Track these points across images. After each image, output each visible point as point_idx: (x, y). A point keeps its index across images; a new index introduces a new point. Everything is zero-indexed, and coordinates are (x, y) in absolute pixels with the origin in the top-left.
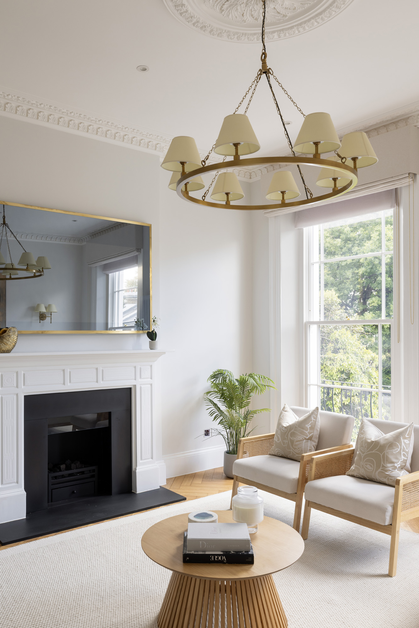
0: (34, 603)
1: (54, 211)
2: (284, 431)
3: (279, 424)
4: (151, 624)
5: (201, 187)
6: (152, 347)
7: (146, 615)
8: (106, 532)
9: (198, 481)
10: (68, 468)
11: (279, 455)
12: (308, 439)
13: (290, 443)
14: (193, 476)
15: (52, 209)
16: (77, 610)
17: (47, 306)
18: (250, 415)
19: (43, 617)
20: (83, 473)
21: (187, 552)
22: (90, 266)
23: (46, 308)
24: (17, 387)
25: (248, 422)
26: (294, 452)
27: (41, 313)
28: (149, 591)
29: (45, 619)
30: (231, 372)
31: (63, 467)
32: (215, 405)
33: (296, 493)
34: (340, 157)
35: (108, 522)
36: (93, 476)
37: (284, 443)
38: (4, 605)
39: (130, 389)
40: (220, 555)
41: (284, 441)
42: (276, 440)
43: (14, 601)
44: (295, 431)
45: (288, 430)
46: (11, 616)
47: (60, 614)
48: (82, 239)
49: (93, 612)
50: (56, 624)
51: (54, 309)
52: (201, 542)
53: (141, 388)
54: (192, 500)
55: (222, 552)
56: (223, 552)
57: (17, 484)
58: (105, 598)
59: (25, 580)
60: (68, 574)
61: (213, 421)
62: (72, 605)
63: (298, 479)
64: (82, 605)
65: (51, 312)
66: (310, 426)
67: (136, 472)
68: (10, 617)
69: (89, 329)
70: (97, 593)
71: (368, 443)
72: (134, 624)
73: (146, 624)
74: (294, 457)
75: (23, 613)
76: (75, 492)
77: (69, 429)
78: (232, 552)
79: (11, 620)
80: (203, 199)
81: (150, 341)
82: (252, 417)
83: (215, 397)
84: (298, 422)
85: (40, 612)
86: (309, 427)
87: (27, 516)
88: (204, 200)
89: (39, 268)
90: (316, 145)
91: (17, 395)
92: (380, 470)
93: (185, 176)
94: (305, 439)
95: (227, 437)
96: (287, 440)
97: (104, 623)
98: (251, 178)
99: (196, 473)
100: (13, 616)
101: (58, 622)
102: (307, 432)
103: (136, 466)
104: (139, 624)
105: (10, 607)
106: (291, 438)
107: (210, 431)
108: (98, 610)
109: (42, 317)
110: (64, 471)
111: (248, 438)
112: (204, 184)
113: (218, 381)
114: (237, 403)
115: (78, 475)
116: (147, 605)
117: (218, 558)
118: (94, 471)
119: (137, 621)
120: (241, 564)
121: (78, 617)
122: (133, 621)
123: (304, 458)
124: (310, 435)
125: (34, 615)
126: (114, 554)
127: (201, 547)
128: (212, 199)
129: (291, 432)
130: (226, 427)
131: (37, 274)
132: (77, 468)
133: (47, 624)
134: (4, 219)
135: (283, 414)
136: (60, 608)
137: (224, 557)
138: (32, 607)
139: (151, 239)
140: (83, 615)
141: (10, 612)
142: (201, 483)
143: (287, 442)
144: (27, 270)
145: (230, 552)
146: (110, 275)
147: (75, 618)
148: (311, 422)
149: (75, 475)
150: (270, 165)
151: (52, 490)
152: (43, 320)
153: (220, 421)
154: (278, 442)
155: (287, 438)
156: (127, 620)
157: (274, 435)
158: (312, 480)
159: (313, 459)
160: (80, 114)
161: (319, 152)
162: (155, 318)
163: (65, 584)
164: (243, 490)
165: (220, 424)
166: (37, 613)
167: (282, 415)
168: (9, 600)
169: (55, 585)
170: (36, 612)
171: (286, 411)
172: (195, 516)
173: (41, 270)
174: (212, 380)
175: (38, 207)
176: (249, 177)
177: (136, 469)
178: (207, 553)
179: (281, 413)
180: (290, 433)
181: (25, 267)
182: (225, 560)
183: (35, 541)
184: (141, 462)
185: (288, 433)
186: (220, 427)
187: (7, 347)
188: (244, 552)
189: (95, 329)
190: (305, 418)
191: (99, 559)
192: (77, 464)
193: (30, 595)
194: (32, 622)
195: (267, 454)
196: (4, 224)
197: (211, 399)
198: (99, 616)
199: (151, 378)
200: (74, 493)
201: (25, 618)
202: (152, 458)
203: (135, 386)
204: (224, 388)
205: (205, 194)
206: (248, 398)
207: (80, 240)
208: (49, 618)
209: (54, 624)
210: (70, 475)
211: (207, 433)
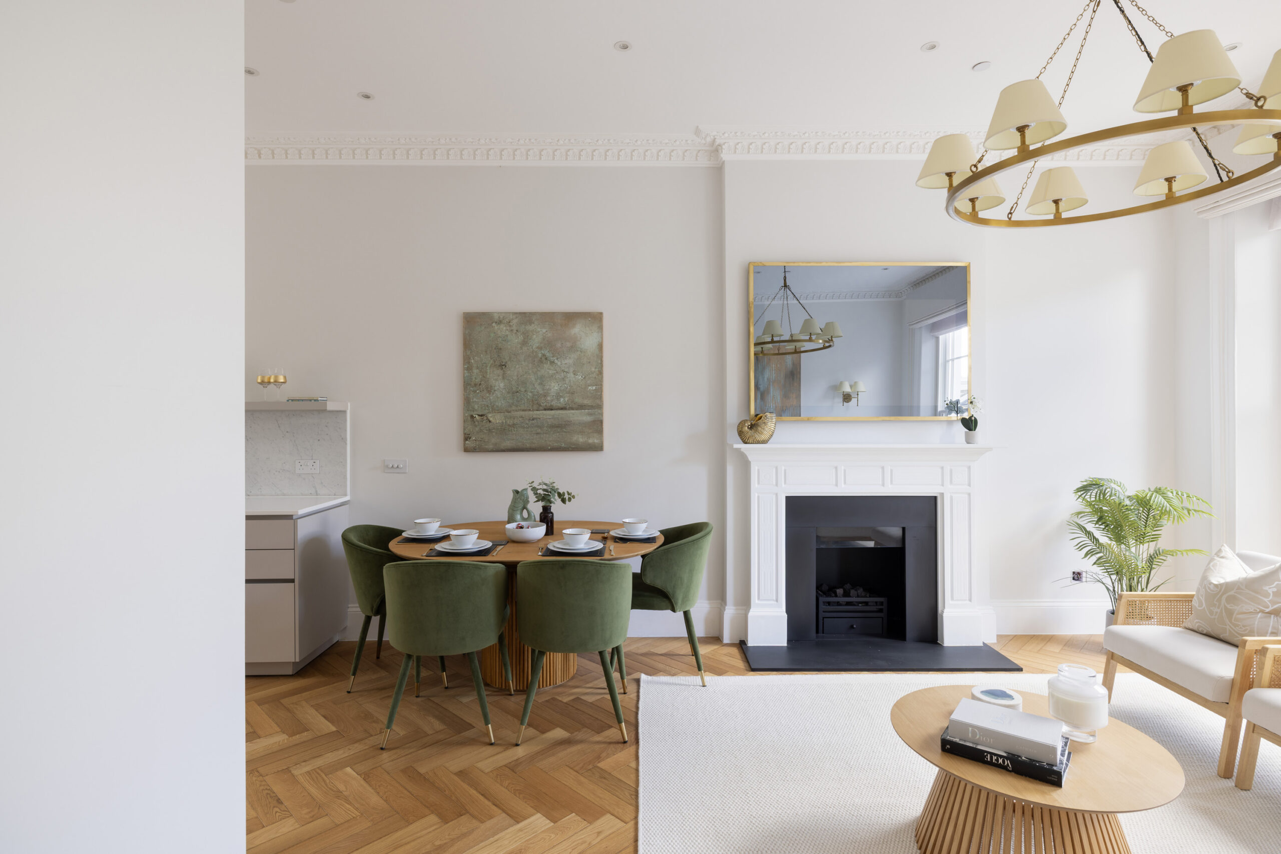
0: (766, 746)
1: (824, 264)
2: (1213, 591)
3: (1204, 578)
4: (907, 823)
5: (1000, 201)
6: (969, 440)
7: (903, 810)
8: (882, 687)
9: (1055, 648)
10: (847, 594)
11: (1203, 631)
12: (1270, 613)
13: (1224, 614)
14: (1048, 639)
15: (821, 262)
16: (813, 771)
17: (853, 383)
18: (1161, 557)
19: (771, 765)
20: (866, 604)
21: (948, 737)
22: (911, 327)
23: (851, 387)
24: (777, 485)
25: (1154, 568)
26: (1233, 631)
27: (845, 393)
28: (918, 780)
29: (773, 769)
30: (1121, 483)
31: (840, 591)
32: (1089, 534)
33: (1228, 703)
34: (1251, 98)
35: (889, 675)
36: (881, 611)
37: (1212, 613)
38: (733, 738)
39: (935, 498)
40: (1001, 756)
41: (1211, 608)
42: (1195, 605)
43: (746, 736)
44: (1235, 594)
45: (1220, 591)
46: (737, 752)
47: (792, 768)
48: (900, 291)
49: (833, 780)
50: (783, 779)
51: (861, 387)
52: (970, 729)
53: (951, 498)
54: (1033, 673)
55: (1006, 752)
56: (1009, 753)
57: (776, 603)
58: (854, 769)
59: (764, 717)
60: (816, 725)
61: (1083, 558)
62: (809, 764)
63: (1233, 679)
64: (822, 768)
65: (858, 392)
66: (1275, 590)
67: (944, 615)
68: (735, 753)
69: (911, 415)
70: (845, 760)
72: (883, 815)
73: (899, 821)
74: (1231, 639)
75: (751, 753)
76: (855, 626)
77: (871, 544)
78: (1023, 758)
79: (736, 756)
80: (1009, 217)
81: (966, 432)
82: (1164, 560)
83: (1089, 522)
84: (1245, 579)
85: (769, 759)
86: (1273, 592)
87: (788, 643)
88: (1010, 219)
89: (828, 337)
90: (1184, 91)
91: (777, 495)
93: (954, 191)
94: (1262, 611)
95: (1112, 589)
96: (1218, 608)
97: (843, 799)
99: (1054, 635)
100: (739, 753)
101: (786, 777)
102: (1266, 600)
103: (944, 607)
104: (890, 817)
105: (739, 742)
106: (1227, 605)
107: (1084, 575)
108: (839, 780)
109: (847, 398)
110: (840, 597)
111: (1156, 593)
112: (1001, 196)
113: (1089, 496)
114: (1132, 533)
115: (860, 605)
116: (909, 797)
117: (997, 760)
118: (882, 603)
119: (887, 813)
120: (1038, 781)
121: (812, 780)
122: (882, 810)
123: (1247, 644)
124: (1275, 607)
125: (762, 759)
126: (884, 717)
127: (970, 735)
128: (1030, 214)
129: (1227, 595)
130: (1108, 570)
131: (827, 344)
132: (858, 596)
133: (773, 775)
134: (785, 280)
135: (1215, 561)
136: (794, 762)
137: (1008, 761)
138: (762, 750)
139: (970, 283)
140: (819, 780)
141: (737, 748)
142: (1058, 651)
143: (1219, 610)
144: (810, 340)
145: (1020, 756)
146: (941, 338)
147: (809, 780)
148: (1276, 583)
149: (854, 605)
150: (1211, 126)
151: (823, 618)
152: (848, 402)
153: (1097, 561)
154: (1200, 608)
155: (1218, 604)
156: (874, 807)
157: (1192, 596)
158: (1263, 687)
159: (1267, 649)
160: (857, 133)
161: (1190, 103)
162: (974, 398)
163: (810, 736)
164: (1067, 668)
165: (1095, 566)
166: (765, 759)
167: (1212, 564)
168: (740, 734)
169: (796, 733)
170: (765, 757)
171: (1222, 557)
172: (982, 692)
173: (830, 339)
174: (1080, 494)
175: (803, 262)
177: (943, 612)
178: (979, 747)
179: (1212, 560)
181: (807, 338)
182: (1010, 766)
183: (789, 676)
184: (951, 602)
185: (1222, 596)
186: (1097, 569)
187: (763, 437)
188: (1045, 764)
189: (918, 415)
190: (1263, 573)
191: (861, 719)
192: (859, 591)
193: (764, 736)
194: (757, 767)
195: (1180, 627)
196: (784, 286)
197: (1082, 523)
198: (839, 789)
199: (969, 485)
200: (853, 628)
201: (751, 759)
202: (970, 600)
203: (942, 494)
204: (1104, 508)
205: (1011, 210)
206: (1155, 529)
207: (898, 293)
208: (778, 769)
209: (781, 777)
210: (848, 604)
211: (1077, 576)
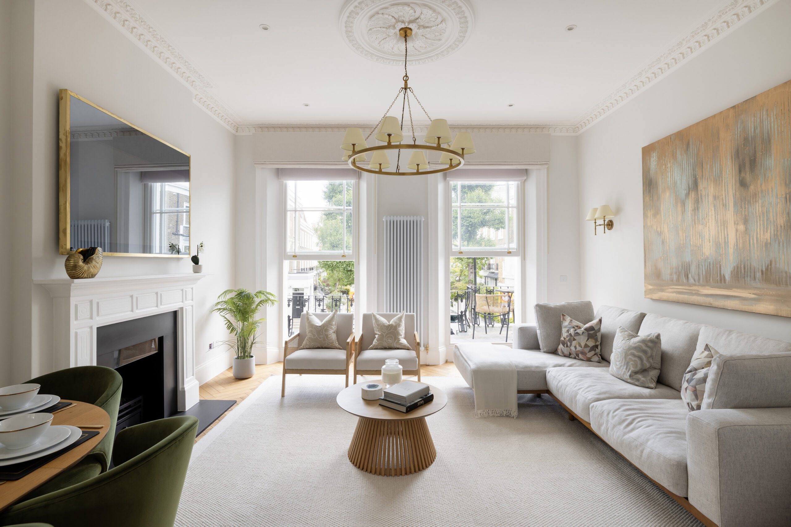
6: (196, 271)
12: (334, 332)
24: (92, 319)
33: (346, 368)
37: (320, 338)
42: (311, 337)
53: (186, 310)
67: (185, 390)
71: (386, 326)
74: (329, 346)
81: (193, 265)
86: (335, 324)
91: (92, 327)
92: (396, 341)
98: (237, 132)
102: (334, 327)
176: (236, 131)
177: (184, 388)
180: (324, 330)
184: (186, 380)
195: (301, 349)
199: (192, 300)
202: (193, 375)
203: (182, 309)
211: (210, 346)
